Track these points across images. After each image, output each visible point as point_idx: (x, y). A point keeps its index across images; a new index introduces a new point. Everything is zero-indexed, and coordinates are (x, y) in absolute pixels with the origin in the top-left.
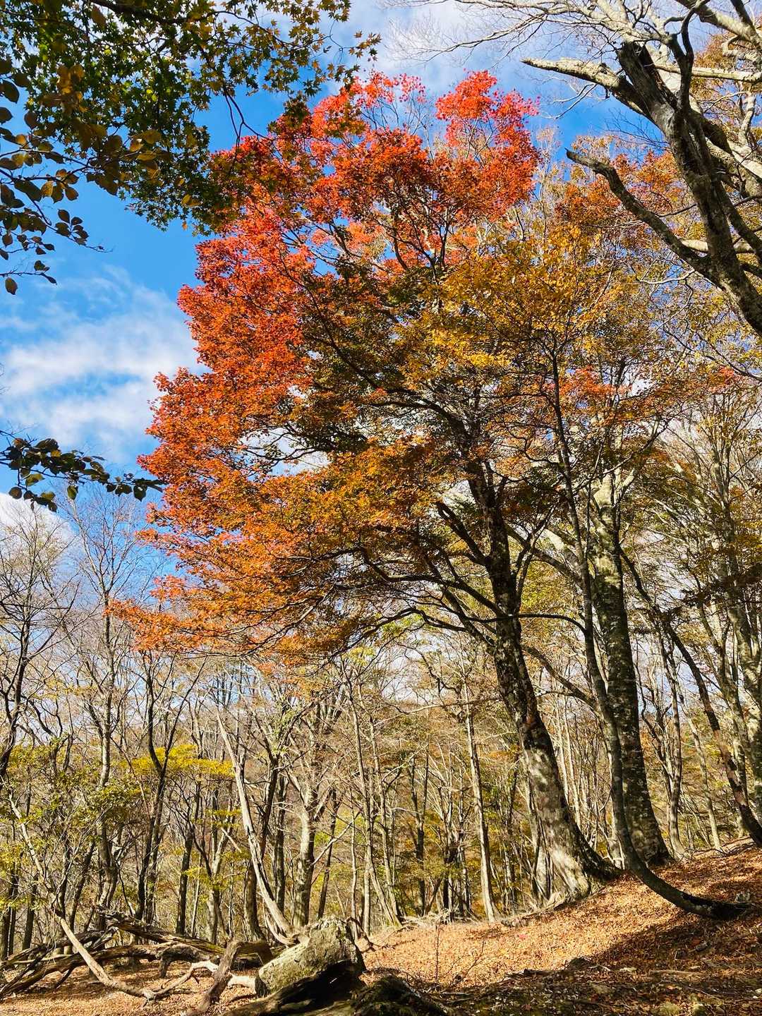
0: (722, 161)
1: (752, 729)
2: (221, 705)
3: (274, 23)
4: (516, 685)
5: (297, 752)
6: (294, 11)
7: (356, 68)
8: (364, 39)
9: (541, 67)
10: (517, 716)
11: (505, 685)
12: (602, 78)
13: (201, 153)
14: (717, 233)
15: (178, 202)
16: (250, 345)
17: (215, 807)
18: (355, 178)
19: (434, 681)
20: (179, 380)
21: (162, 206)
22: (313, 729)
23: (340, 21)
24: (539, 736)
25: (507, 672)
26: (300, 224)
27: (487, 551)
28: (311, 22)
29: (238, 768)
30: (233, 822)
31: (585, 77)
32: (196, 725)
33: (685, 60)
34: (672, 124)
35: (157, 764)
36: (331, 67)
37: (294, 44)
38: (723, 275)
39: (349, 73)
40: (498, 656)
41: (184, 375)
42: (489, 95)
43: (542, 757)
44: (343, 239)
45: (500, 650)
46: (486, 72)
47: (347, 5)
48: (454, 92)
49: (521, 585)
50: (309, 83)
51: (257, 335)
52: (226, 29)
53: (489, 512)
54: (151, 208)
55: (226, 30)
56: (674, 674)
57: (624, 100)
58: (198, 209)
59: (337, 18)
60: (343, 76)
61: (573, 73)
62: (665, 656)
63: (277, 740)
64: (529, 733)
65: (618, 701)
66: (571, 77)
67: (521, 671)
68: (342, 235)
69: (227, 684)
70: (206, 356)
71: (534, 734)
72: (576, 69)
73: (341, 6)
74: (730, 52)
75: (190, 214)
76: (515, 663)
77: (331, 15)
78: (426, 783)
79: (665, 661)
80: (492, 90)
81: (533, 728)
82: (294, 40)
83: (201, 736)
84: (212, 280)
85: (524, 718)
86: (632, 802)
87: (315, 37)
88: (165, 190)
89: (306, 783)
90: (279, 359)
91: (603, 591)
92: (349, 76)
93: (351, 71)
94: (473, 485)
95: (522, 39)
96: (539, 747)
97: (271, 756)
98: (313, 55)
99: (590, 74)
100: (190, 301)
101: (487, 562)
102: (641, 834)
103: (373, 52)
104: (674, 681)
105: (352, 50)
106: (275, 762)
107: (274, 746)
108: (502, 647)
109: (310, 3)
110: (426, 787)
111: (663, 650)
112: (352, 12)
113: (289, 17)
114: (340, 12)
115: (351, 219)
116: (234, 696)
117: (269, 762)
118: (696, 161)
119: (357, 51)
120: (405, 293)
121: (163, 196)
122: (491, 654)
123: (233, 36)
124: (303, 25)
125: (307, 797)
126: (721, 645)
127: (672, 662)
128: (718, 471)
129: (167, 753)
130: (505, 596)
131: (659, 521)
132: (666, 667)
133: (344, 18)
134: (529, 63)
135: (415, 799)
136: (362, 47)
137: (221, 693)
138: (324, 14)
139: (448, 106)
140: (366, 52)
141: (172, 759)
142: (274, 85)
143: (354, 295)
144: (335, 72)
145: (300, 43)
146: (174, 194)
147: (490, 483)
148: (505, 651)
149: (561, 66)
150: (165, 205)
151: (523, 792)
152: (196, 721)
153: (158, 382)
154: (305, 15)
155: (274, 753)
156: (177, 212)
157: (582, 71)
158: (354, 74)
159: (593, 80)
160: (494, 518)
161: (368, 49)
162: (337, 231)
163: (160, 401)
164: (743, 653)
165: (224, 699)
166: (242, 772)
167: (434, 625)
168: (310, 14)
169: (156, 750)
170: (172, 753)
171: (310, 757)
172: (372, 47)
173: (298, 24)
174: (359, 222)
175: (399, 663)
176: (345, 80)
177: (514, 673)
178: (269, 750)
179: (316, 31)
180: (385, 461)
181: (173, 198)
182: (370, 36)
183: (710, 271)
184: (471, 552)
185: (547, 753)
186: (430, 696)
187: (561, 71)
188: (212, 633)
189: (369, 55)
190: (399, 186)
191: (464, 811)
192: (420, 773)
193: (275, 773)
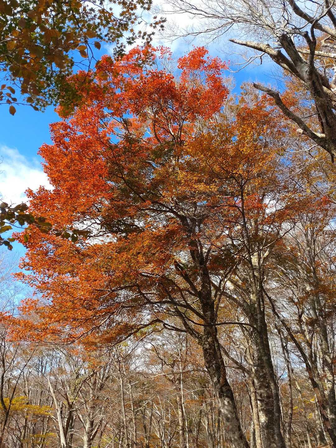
0: (327, 94)
1: (329, 387)
2: (40, 374)
3: (111, 9)
4: (214, 362)
5: (83, 401)
6: (124, 3)
7: (153, 33)
8: (158, 20)
9: (239, 43)
10: (215, 379)
11: (208, 362)
12: (269, 51)
13: (68, 71)
14: (330, 127)
15: (52, 97)
16: (79, 176)
17: (34, 433)
18: (138, 94)
19: (160, 361)
20: (39, 192)
21: (43, 99)
22: (92, 387)
23: (146, 10)
24: (227, 391)
25: (210, 355)
26: (104, 117)
27: (199, 288)
28: (132, 9)
29: (59, 409)
30: (44, 441)
31: (260, 49)
32: (27, 385)
33: (312, 44)
34: (308, 73)
35: (5, 408)
36: (140, 32)
37: (121, 20)
38: (333, 148)
39: (149, 36)
40: (205, 346)
41: (42, 189)
42: (205, 58)
43: (228, 402)
44: (127, 125)
45: (206, 343)
46: (203, 47)
47: (151, 3)
48: (187, 56)
49: (218, 307)
50: (129, 39)
51: (84, 170)
52: (88, 9)
53: (201, 268)
54: (38, 100)
55: (88, 11)
56: (288, 358)
57: (278, 62)
58: (63, 102)
59: (145, 8)
60: (146, 37)
61: (254, 47)
62: (283, 347)
63: (72, 394)
64: (221, 388)
65: (263, 372)
66: (253, 49)
67: (218, 354)
68: (126, 124)
69: (44, 362)
70: (54, 181)
71: (224, 389)
72: (256, 45)
73: (147, 3)
74: (326, 44)
75: (59, 104)
76: (215, 350)
77: (142, 7)
78: (151, 418)
79: (283, 350)
80: (206, 56)
81: (223, 386)
82: (122, 17)
83: (29, 391)
84: (60, 141)
85: (218, 380)
86: (270, 428)
87: (133, 17)
88: (46, 90)
89: (87, 418)
90: (96, 183)
91: (255, 312)
92: (149, 37)
93: (150, 35)
94: (193, 253)
95: (220, 33)
96: (227, 396)
97: (69, 403)
98: (130, 26)
99: (263, 48)
100: (46, 152)
101: (198, 294)
102: (275, 446)
103: (162, 26)
104: (288, 361)
105: (151, 25)
106: (71, 406)
107: (71, 397)
108: (207, 341)
109: (133, 0)
110: (151, 420)
111: (282, 345)
112: (152, 6)
113: (121, 6)
114: (146, 6)
115: (135, 115)
116: (48, 369)
117: (67, 406)
118: (320, 91)
119: (154, 25)
120: (158, 154)
121: (45, 93)
122: (201, 345)
123: (91, 13)
124: (128, 10)
125: (87, 426)
126: (310, 342)
127: (287, 351)
128: (309, 252)
129: (11, 401)
130: (209, 313)
131: (278, 276)
132: (284, 353)
133: (148, 9)
134: (233, 41)
135: (145, 427)
136: (156, 23)
137: (40, 367)
138: (138, 6)
139: (183, 63)
140: (158, 27)
141: (13, 405)
142: (109, 39)
143: (134, 153)
144: (142, 35)
145: (125, 19)
146: (50, 93)
147: (202, 252)
148: (209, 343)
149: (249, 43)
150: (46, 98)
151: (204, 422)
152: (26, 382)
153: (27, 193)
154: (129, 5)
155: (70, 401)
156: (52, 102)
157: (259, 47)
158: (152, 36)
159: (265, 51)
160: (203, 271)
161: (160, 25)
162: (124, 121)
163: (29, 202)
164: (324, 346)
165: (42, 370)
166: (61, 412)
167: (169, 329)
168: (132, 5)
169: (4, 399)
170: (13, 402)
171: (91, 404)
172: (162, 24)
173: (125, 10)
174: (138, 116)
175: (139, 351)
176: (147, 39)
177: (213, 355)
178: (67, 399)
179: (134, 14)
180: (154, 237)
181: (50, 95)
182: (161, 18)
183: (327, 146)
184: (190, 289)
185: (231, 400)
186: (156, 369)
187: (248, 46)
188: (51, 331)
189: (160, 28)
190: (160, 99)
191: (171, 433)
192: (148, 413)
193: (71, 413)
